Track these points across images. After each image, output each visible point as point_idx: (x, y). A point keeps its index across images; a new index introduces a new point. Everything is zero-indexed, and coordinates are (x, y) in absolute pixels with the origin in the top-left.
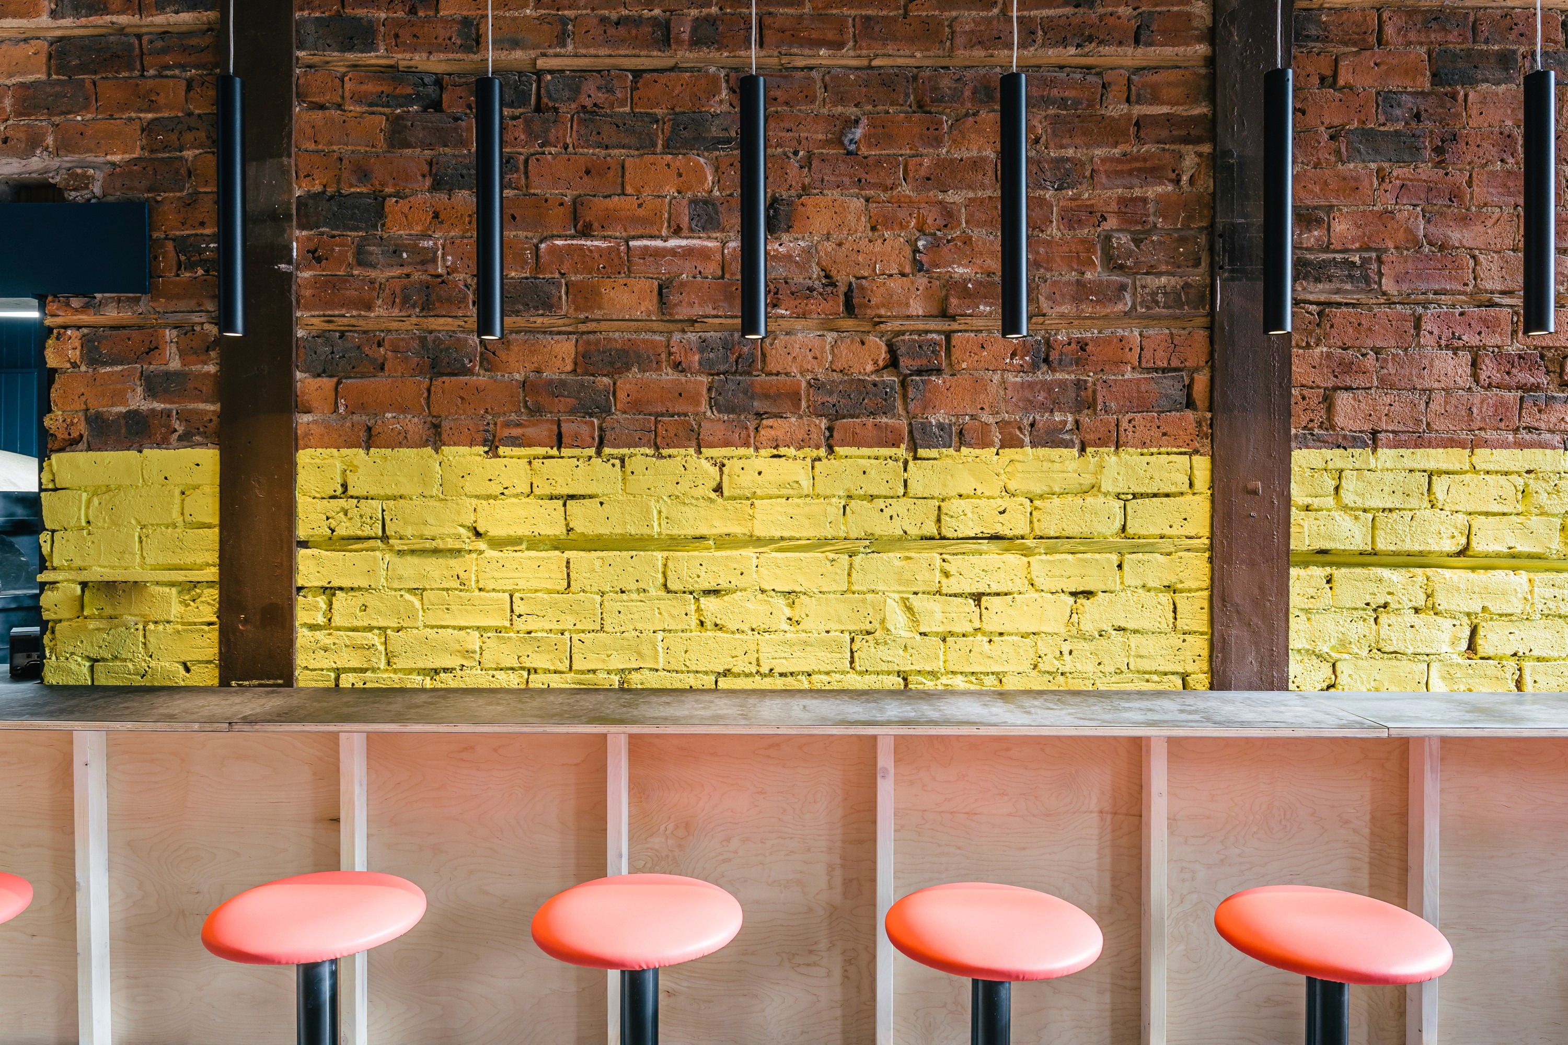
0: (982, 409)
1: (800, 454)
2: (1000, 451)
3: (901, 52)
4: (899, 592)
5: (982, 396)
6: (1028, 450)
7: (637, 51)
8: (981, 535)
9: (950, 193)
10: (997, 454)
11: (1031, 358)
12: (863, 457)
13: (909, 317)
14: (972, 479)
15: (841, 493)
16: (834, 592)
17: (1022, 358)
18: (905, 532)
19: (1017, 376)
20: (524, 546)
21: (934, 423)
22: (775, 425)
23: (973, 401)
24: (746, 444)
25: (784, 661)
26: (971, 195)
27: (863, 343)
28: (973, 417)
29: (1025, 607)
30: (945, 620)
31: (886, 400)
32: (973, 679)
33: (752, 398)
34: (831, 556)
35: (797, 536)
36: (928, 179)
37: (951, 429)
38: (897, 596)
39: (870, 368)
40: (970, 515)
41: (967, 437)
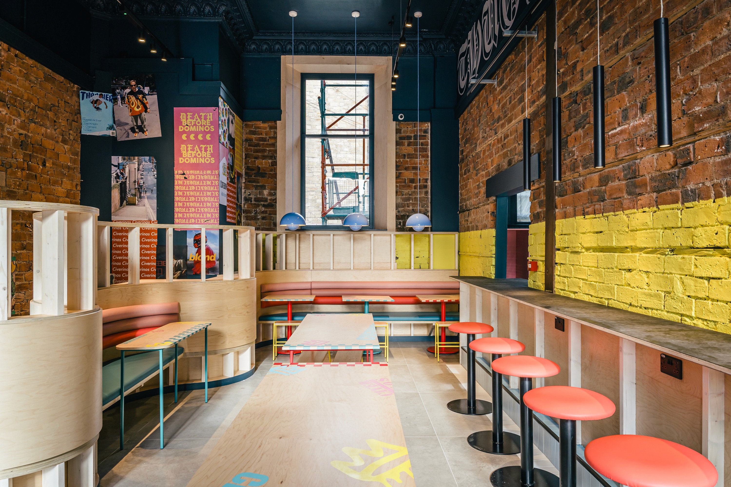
0: (707, 179)
1: (650, 210)
2: (716, 200)
3: (679, 11)
4: (680, 274)
5: (706, 172)
6: (725, 198)
7: (612, 59)
8: (709, 246)
9: (695, 71)
10: (714, 202)
11: (725, 147)
12: (667, 209)
13: (681, 139)
14: (705, 216)
15: (661, 227)
16: (660, 273)
17: (721, 148)
18: (681, 244)
19: (719, 159)
20: (591, 251)
21: (689, 189)
22: (641, 198)
23: (703, 175)
24: (634, 208)
25: (644, 302)
26: (702, 67)
27: (666, 155)
28: (703, 183)
29: (726, 287)
30: (695, 290)
31: (673, 181)
32: (705, 323)
33: (636, 188)
34: (659, 256)
35: (648, 246)
36: (688, 67)
37: (696, 192)
38: (679, 276)
39: (668, 167)
40: (704, 236)
41: (702, 195)
